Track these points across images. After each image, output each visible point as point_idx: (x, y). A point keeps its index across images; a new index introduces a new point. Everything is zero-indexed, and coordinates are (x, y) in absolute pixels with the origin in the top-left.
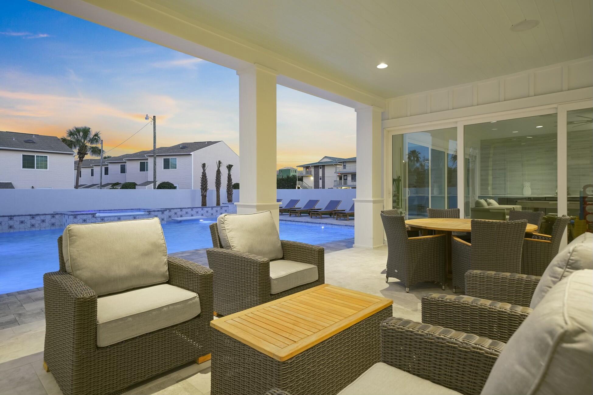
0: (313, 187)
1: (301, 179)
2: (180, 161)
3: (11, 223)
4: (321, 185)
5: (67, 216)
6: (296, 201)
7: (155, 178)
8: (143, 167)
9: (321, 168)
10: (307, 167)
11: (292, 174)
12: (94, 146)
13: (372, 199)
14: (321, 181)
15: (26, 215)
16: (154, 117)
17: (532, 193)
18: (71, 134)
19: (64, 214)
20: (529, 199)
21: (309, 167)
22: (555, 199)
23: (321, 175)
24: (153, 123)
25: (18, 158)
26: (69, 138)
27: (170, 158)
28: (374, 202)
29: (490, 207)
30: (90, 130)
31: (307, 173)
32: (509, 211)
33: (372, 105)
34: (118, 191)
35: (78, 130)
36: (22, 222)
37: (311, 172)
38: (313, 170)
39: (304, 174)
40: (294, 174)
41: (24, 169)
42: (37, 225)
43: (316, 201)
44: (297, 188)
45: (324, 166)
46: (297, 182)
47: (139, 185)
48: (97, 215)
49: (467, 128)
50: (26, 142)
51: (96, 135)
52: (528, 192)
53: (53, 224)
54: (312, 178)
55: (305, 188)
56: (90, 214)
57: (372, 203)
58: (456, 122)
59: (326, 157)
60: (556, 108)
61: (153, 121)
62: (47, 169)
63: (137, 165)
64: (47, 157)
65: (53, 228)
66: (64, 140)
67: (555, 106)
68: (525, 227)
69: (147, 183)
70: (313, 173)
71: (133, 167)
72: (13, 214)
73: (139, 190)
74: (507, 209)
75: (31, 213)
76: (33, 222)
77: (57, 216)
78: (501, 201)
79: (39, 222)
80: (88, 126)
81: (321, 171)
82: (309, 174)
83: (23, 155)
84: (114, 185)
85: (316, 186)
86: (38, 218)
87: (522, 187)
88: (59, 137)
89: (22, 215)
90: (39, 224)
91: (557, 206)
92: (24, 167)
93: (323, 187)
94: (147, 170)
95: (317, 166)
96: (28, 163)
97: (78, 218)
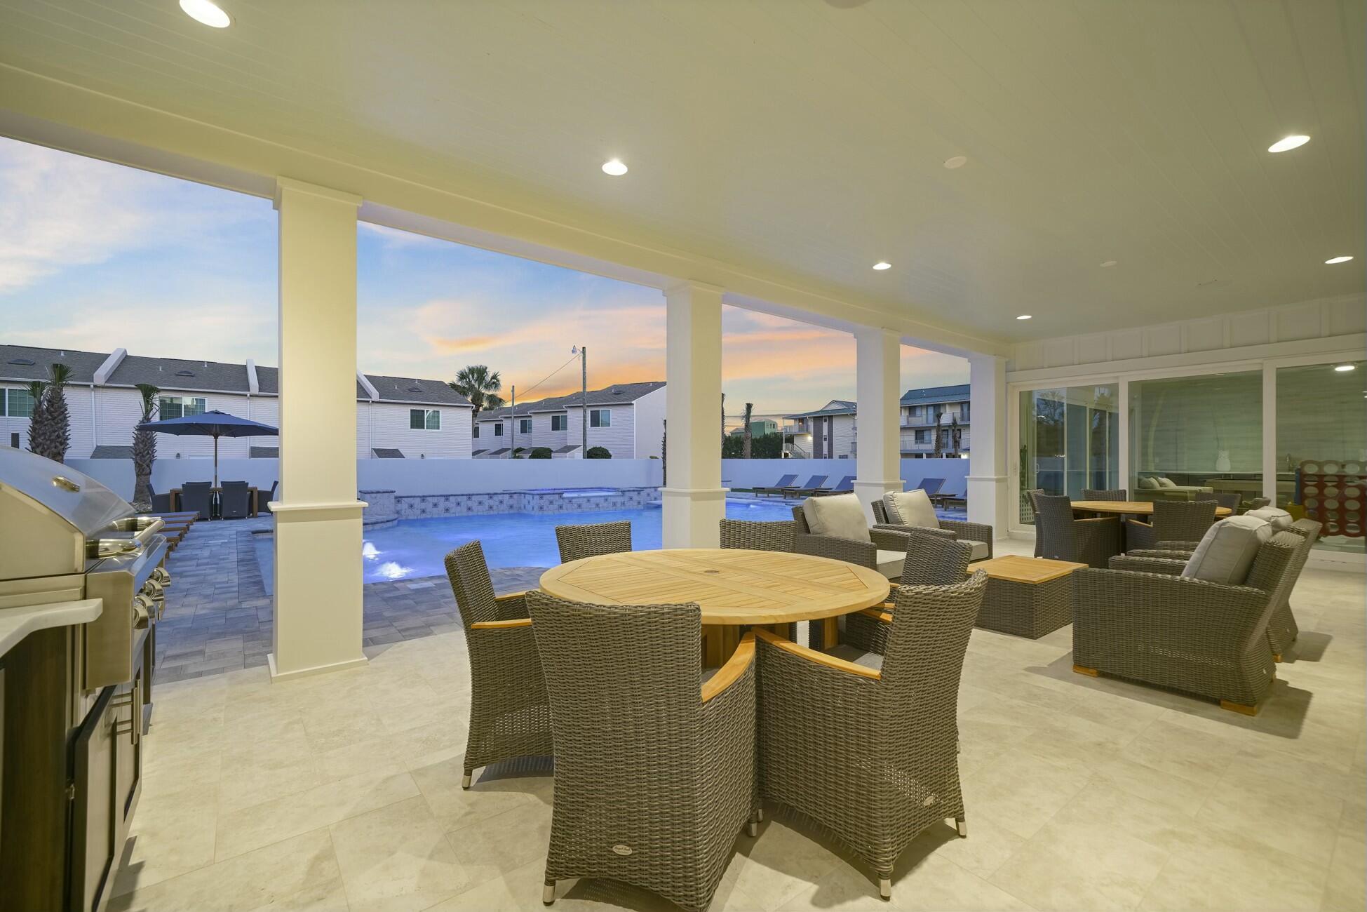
0: (812, 455)
1: (790, 440)
2: (615, 415)
3: (470, 503)
4: (825, 451)
5: (531, 496)
6: (793, 477)
7: (585, 440)
8: (557, 424)
9: (825, 421)
10: (801, 419)
11: (768, 431)
12: (491, 393)
13: (994, 477)
14: (825, 444)
15: (483, 494)
16: (584, 348)
17: (1232, 468)
18: (463, 376)
19: (525, 493)
20: (1227, 476)
21: (805, 420)
22: (1258, 478)
23: (825, 432)
24: (581, 357)
25: (404, 414)
26: (460, 384)
27: (601, 409)
28: (997, 481)
29: (1163, 488)
30: (487, 370)
31: (801, 429)
32: (1194, 495)
33: (995, 355)
34: (527, 463)
35: (472, 371)
36: (480, 503)
37: (808, 426)
38: (811, 424)
39: (795, 430)
40: (773, 430)
41: (412, 430)
42: (495, 508)
43: (825, 478)
44: (783, 455)
45: (831, 417)
46: (784, 444)
47: (557, 452)
48: (565, 495)
49: (1131, 385)
50: (411, 390)
51: (494, 377)
52: (1224, 466)
53: (511, 507)
54: (810, 438)
55: (799, 456)
56: (556, 494)
57: (994, 482)
58: (1117, 377)
59: (834, 402)
60: (1262, 364)
61: (582, 354)
62: (439, 429)
63: (547, 420)
64: (439, 412)
65: (511, 511)
66: (453, 386)
67: (1258, 361)
68: (1215, 510)
69: (568, 449)
70: (811, 429)
71: (541, 424)
72: (471, 493)
73: (557, 461)
74: (1191, 492)
75: (488, 492)
76: (491, 502)
77: (515, 496)
78: (1180, 479)
79: (497, 503)
80: (484, 364)
81: (825, 425)
82: (803, 431)
83: (411, 410)
84: (517, 453)
85: (818, 453)
86: (495, 498)
87: (1215, 459)
88: (447, 382)
89: (480, 494)
90: (497, 506)
91: (1262, 488)
92: (412, 427)
93: (831, 456)
94: (565, 428)
95: (818, 418)
96: (417, 421)
97: (544, 499)
